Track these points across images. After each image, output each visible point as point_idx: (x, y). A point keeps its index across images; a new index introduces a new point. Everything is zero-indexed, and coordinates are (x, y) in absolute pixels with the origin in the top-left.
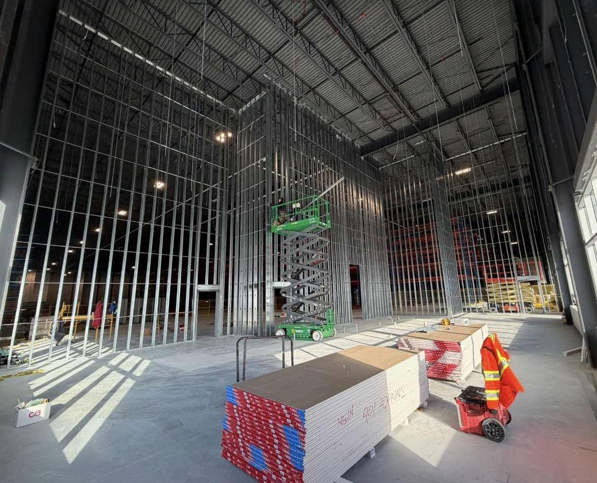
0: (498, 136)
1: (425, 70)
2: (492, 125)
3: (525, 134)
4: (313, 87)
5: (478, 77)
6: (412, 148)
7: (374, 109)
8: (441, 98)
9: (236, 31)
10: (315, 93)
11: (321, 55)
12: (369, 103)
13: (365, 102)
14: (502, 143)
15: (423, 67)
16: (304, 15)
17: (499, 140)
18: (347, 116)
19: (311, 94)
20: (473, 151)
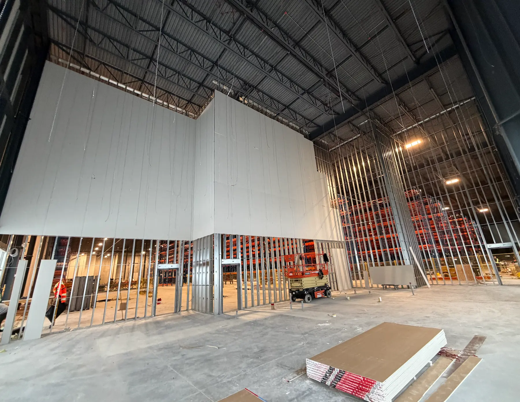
0: (444, 106)
1: (355, 53)
2: (436, 96)
3: (474, 98)
4: (255, 86)
5: (411, 51)
6: (358, 128)
7: (313, 97)
8: (376, 77)
9: (181, 48)
10: (259, 91)
11: (256, 56)
12: (308, 92)
13: (304, 91)
14: (450, 112)
15: (352, 49)
16: (234, 24)
17: (446, 109)
18: (291, 107)
19: (255, 93)
20: (419, 123)
